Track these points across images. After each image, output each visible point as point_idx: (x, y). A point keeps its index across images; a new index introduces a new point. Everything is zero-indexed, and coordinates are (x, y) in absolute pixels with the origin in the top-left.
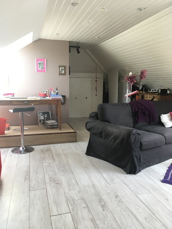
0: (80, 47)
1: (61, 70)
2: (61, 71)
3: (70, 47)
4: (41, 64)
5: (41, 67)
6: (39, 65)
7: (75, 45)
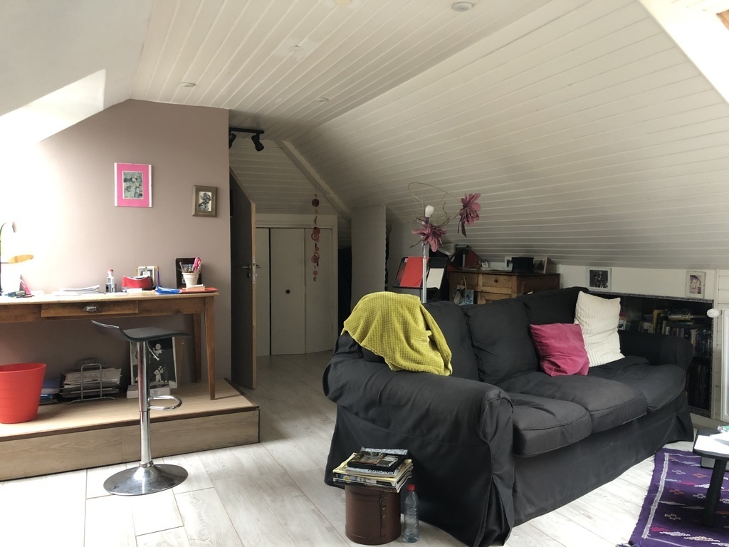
0: (263, 132)
1: (201, 201)
2: (200, 205)
3: (231, 129)
4: (134, 180)
5: (133, 189)
6: (128, 184)
7: (246, 125)
